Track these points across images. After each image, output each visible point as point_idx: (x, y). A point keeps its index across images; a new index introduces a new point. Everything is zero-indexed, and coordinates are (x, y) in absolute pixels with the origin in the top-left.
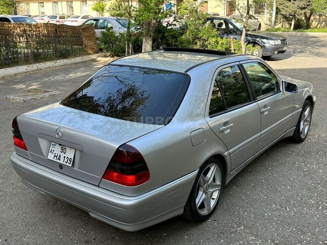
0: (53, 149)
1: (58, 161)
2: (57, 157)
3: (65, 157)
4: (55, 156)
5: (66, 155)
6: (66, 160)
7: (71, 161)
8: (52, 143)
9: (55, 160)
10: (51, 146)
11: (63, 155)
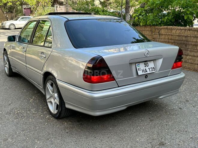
0: (139, 67)
1: (147, 73)
2: (144, 71)
3: (149, 68)
4: (143, 71)
5: (150, 67)
6: (151, 70)
7: (154, 69)
8: (137, 64)
9: (144, 73)
10: (137, 66)
11: (147, 68)
